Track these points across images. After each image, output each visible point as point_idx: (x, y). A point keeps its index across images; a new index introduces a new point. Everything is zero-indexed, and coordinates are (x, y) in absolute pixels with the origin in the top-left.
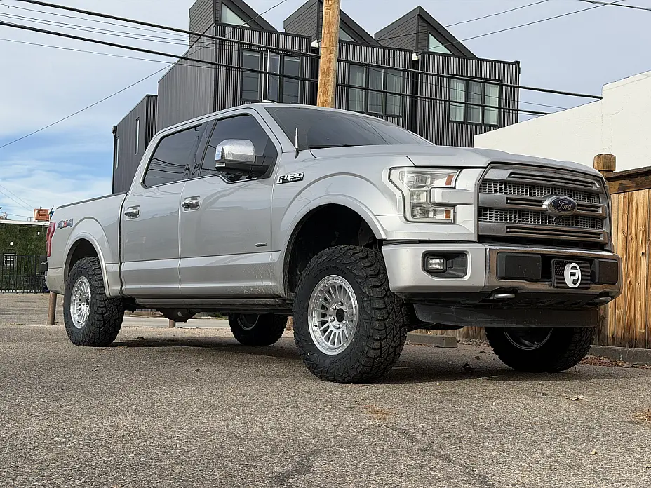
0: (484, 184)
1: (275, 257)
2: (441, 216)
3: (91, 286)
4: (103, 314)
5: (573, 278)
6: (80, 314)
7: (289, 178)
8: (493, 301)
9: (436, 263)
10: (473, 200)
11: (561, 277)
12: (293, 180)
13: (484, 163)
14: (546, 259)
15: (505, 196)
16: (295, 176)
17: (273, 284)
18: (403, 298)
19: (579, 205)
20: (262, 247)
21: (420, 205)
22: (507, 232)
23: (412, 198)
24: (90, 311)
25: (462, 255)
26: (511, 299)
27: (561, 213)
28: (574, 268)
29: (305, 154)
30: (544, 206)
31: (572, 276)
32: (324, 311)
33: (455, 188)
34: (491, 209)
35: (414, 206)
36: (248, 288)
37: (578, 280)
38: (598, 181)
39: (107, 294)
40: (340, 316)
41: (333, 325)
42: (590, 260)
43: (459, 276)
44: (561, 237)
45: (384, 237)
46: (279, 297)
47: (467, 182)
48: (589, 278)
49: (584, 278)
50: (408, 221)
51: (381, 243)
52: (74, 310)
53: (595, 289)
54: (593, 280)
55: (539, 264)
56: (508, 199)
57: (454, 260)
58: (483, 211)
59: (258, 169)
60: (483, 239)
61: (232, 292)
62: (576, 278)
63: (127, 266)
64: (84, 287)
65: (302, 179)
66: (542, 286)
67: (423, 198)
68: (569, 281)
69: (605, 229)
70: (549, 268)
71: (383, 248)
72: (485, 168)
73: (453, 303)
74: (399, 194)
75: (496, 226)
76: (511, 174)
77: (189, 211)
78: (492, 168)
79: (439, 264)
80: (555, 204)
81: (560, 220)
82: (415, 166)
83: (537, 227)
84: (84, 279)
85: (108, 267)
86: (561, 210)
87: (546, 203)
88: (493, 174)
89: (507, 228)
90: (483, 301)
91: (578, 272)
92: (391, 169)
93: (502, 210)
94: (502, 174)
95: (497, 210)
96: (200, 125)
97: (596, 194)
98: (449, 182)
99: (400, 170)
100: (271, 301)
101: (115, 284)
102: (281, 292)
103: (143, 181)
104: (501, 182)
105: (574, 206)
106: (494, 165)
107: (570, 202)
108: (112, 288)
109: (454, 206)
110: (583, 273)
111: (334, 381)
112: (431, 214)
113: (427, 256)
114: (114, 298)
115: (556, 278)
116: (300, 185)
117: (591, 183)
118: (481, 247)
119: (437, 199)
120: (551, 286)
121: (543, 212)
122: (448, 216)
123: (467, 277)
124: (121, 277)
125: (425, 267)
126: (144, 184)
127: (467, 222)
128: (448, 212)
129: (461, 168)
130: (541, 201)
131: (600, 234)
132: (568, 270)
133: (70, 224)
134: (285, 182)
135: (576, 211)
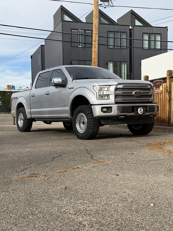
0: (116, 89)
1: (68, 108)
2: (106, 98)
3: (23, 116)
4: (27, 123)
6: (21, 123)
8: (120, 118)
9: (105, 110)
10: (113, 93)
11: (137, 111)
12: (71, 88)
13: (116, 83)
14: (133, 107)
15: (122, 92)
17: (68, 115)
18: (97, 118)
19: (143, 92)
20: (65, 106)
21: (101, 95)
23: (99, 94)
24: (23, 122)
25: (111, 107)
26: (124, 118)
29: (74, 81)
31: (140, 111)
32: (80, 122)
34: (119, 95)
35: (99, 95)
36: (62, 116)
38: (150, 85)
39: (28, 118)
40: (84, 123)
41: (82, 125)
42: (146, 106)
43: (110, 113)
44: (138, 101)
45: (92, 104)
46: (69, 118)
47: (112, 89)
48: (145, 111)
50: (98, 99)
51: (91, 105)
52: (19, 122)
53: (147, 114)
54: (147, 111)
55: (131, 108)
56: (123, 92)
57: (109, 109)
58: (116, 96)
59: (63, 85)
60: (116, 103)
61: (58, 117)
63: (32, 110)
64: (21, 116)
65: (73, 88)
66: (132, 114)
67: (101, 93)
68: (139, 112)
69: (152, 98)
70: (134, 109)
73: (110, 119)
74: (95, 93)
75: (120, 99)
76: (124, 86)
77: (47, 96)
78: (118, 85)
79: (106, 110)
80: (136, 93)
81: (138, 97)
82: (99, 85)
83: (131, 99)
84: (21, 114)
85: (27, 110)
86: (137, 94)
87: (133, 93)
88: (119, 86)
89: (123, 100)
90: (117, 118)
91: (142, 110)
92: (94, 86)
93: (121, 95)
94: (121, 86)
95: (120, 95)
96: (49, 71)
97: (149, 89)
98: (108, 89)
99: (95, 86)
100: (68, 119)
101: (29, 115)
102: (70, 117)
104: (121, 88)
105: (141, 93)
106: (119, 84)
107: (140, 92)
108: (29, 116)
109: (109, 95)
111: (82, 139)
112: (104, 97)
113: (102, 108)
114: (29, 119)
116: (73, 90)
117: (147, 86)
118: (116, 105)
119: (105, 94)
120: (134, 114)
121: (133, 95)
122: (108, 98)
123: (112, 113)
124: (31, 113)
125: (102, 111)
126: (35, 88)
127: (112, 99)
128: (108, 97)
129: (111, 85)
130: (132, 92)
131: (150, 99)
132: (139, 109)
133: (17, 98)
134: (69, 89)
135: (142, 94)
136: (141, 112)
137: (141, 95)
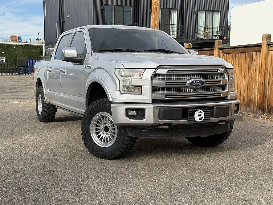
0: (155, 76)
7: (87, 66)
9: (132, 113)
10: (149, 84)
11: (193, 117)
13: (155, 66)
14: (185, 110)
19: (206, 82)
20: (81, 95)
21: (127, 86)
22: (166, 98)
23: (123, 83)
25: (143, 110)
27: (195, 87)
28: (201, 112)
29: (94, 55)
30: (187, 85)
31: (199, 117)
33: (142, 78)
34: (159, 87)
35: (124, 86)
37: (202, 118)
38: (222, 68)
39: (46, 102)
40: (106, 129)
42: (211, 108)
44: (197, 98)
45: (111, 100)
47: (148, 75)
49: (206, 116)
50: (121, 93)
53: (212, 120)
54: (211, 115)
55: (181, 113)
56: (166, 83)
57: (141, 113)
58: (154, 89)
60: (154, 101)
65: (90, 68)
66: (184, 121)
67: (128, 83)
68: (197, 119)
69: (227, 90)
70: (187, 113)
71: (112, 105)
72: (156, 69)
73: (144, 128)
74: (118, 81)
75: (160, 95)
76: (169, 71)
77: (63, 74)
78: (159, 68)
79: (134, 113)
80: (192, 83)
81: (196, 90)
82: (124, 68)
85: (45, 91)
86: (195, 85)
88: (160, 71)
89: (166, 96)
91: (203, 114)
92: (115, 69)
93: (164, 88)
94: (164, 71)
95: (161, 87)
97: (222, 75)
98: (140, 76)
99: (119, 70)
103: (55, 56)
104: (164, 75)
105: (203, 83)
109: (141, 86)
110: (206, 114)
112: (133, 90)
113: (127, 110)
114: (48, 104)
115: (190, 118)
116: (89, 70)
117: (217, 70)
118: (152, 106)
119: (134, 83)
120: (187, 121)
121: (187, 87)
122: (139, 91)
123: (145, 120)
124: (50, 96)
125: (127, 115)
126: (55, 58)
127: (146, 94)
128: (139, 89)
129: (145, 69)
130: (186, 82)
131: (221, 93)
132: (197, 114)
134: (86, 68)
135: (205, 85)
136: (200, 119)
137: (202, 87)
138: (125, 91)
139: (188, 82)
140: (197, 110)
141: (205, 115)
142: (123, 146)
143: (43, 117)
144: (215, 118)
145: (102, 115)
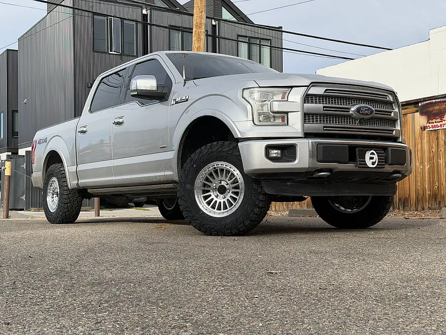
0: (308, 98)
1: (171, 155)
2: (279, 121)
5: (372, 161)
6: (53, 203)
7: (179, 100)
8: (315, 178)
9: (274, 153)
10: (299, 109)
11: (363, 160)
12: (182, 101)
13: (307, 83)
14: (352, 148)
15: (321, 105)
16: (183, 98)
17: (171, 173)
18: (254, 177)
19: (376, 111)
20: (164, 149)
21: (263, 113)
22: (324, 130)
23: (258, 110)
24: (59, 201)
25: (293, 147)
26: (328, 176)
27: (364, 116)
28: (372, 154)
29: (190, 83)
30: (351, 112)
31: (371, 159)
33: (287, 101)
34: (313, 114)
35: (260, 114)
36: (156, 177)
37: (375, 162)
38: (391, 94)
39: (69, 187)
42: (385, 148)
43: (291, 161)
44: (364, 133)
45: (240, 136)
46: (174, 182)
47: (296, 96)
48: (383, 160)
49: (380, 160)
50: (255, 124)
51: (238, 140)
52: (49, 199)
53: (388, 168)
54: (386, 162)
55: (347, 151)
56: (324, 107)
57: (288, 152)
58: (307, 116)
59: (160, 96)
60: (307, 135)
61: (146, 181)
62: (374, 160)
63: (81, 167)
64: (55, 184)
65: (187, 100)
66: (350, 166)
67: (265, 109)
68: (369, 163)
69: (398, 128)
70: (355, 154)
71: (239, 144)
72: (308, 86)
73: (289, 180)
74: (249, 107)
75: (316, 127)
76: (326, 90)
77: (118, 127)
78: (312, 86)
79: (278, 153)
80: (358, 110)
81: (362, 121)
82: (260, 87)
83: (346, 126)
85: (69, 169)
88: (314, 91)
89: (324, 127)
90: (308, 178)
91: (376, 157)
92: (244, 89)
93: (320, 115)
94: (319, 91)
95: (317, 115)
96: (125, 69)
98: (283, 97)
99: (250, 90)
100: (171, 185)
101: (74, 180)
102: (176, 178)
103: (90, 109)
104: (319, 96)
105: (372, 111)
106: (314, 84)
107: (369, 108)
108: (72, 183)
109: (287, 113)
110: (380, 158)
112: (272, 120)
113: (269, 148)
115: (359, 161)
116: (187, 104)
117: (386, 96)
118: (306, 141)
119: (276, 109)
120: (356, 166)
121: (350, 116)
122: (283, 121)
123: (297, 161)
124: (77, 175)
126: (91, 111)
127: (296, 124)
128: (283, 118)
129: (292, 87)
130: (349, 109)
131: (393, 131)
132: (368, 155)
133: (45, 141)
134: (177, 103)
135: (374, 115)
136: (373, 163)
137: (370, 118)
138: (260, 121)
139: (353, 109)
140: (368, 150)
141: (378, 159)
142: (257, 210)
143: (61, 213)
144: (390, 165)
145: (215, 168)
